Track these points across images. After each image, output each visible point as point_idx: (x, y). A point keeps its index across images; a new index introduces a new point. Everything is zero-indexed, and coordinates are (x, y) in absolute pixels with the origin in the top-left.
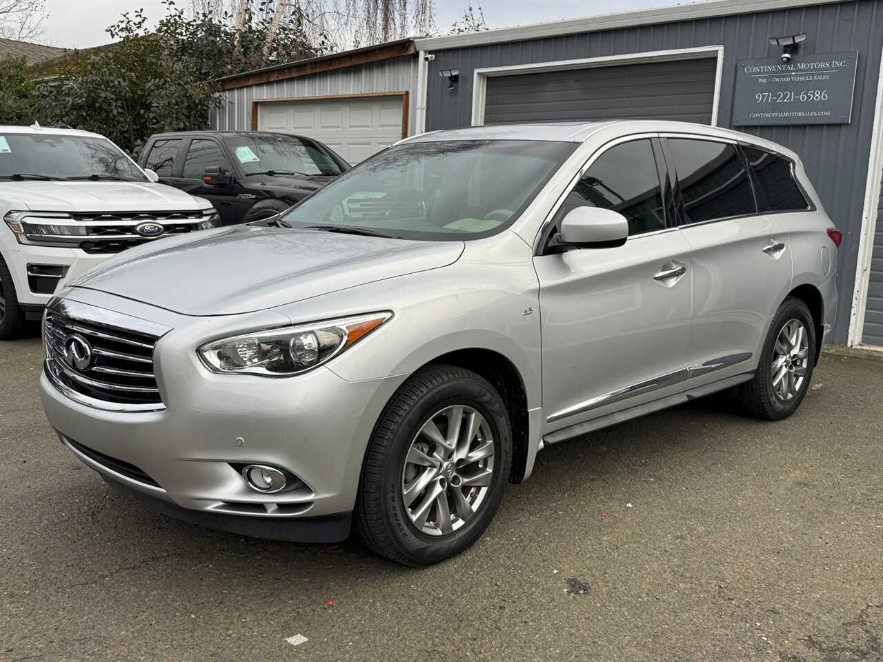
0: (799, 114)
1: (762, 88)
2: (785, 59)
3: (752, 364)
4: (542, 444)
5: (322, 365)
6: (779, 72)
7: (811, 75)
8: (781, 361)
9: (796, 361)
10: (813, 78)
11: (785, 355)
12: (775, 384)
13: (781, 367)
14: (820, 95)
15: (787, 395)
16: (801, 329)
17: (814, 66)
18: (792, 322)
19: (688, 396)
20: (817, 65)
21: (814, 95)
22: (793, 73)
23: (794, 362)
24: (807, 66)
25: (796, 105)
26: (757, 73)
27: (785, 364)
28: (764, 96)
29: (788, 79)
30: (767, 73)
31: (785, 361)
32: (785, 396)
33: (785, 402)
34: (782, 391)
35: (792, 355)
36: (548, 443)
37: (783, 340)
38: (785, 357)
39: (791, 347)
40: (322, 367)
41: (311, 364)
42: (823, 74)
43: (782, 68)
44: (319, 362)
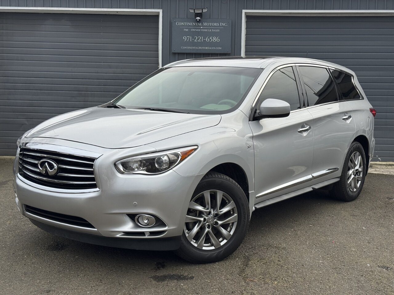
0: (207, 48)
1: (186, 34)
2: (198, 20)
3: (339, 173)
4: (254, 208)
5: (171, 169)
6: (194, 26)
7: (210, 29)
8: (351, 172)
9: (357, 172)
10: (212, 30)
11: (353, 169)
12: (348, 183)
13: (351, 174)
14: (216, 39)
15: (354, 189)
16: (360, 157)
17: (211, 24)
18: (356, 153)
19: (313, 188)
20: (213, 24)
21: (213, 39)
22: (202, 27)
23: (357, 173)
24: (208, 24)
25: (204, 43)
26: (183, 26)
27: (353, 173)
28: (187, 38)
29: (199, 30)
30: (188, 26)
31: (353, 172)
32: (353, 190)
33: (353, 192)
34: (352, 186)
35: (356, 169)
36: (256, 208)
37: (352, 161)
38: (353, 170)
39: (355, 165)
40: (171, 170)
41: (166, 169)
42: (216, 29)
43: (196, 24)
44: (170, 168)
